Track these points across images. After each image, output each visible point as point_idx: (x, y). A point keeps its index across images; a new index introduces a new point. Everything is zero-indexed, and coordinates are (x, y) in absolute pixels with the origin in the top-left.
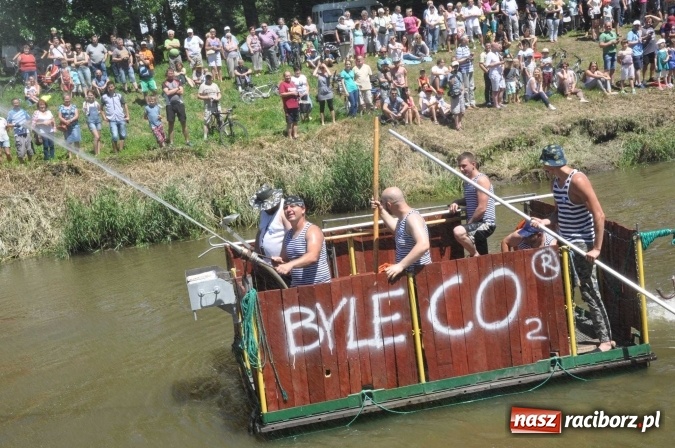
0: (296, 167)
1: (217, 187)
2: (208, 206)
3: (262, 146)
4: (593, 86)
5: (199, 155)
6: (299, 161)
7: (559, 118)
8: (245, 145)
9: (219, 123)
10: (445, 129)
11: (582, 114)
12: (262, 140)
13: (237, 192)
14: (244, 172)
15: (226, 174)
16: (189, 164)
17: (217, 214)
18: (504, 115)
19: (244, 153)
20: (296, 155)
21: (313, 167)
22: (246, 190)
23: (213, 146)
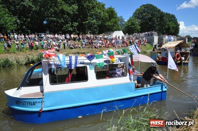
0: (32, 56)
1: (17, 58)
2: (15, 61)
3: (26, 52)
4: (80, 48)
5: (14, 53)
6: (33, 55)
7: (74, 51)
8: (23, 52)
9: (19, 48)
10: (57, 52)
11: (78, 51)
12: (26, 51)
13: (21, 59)
14: (23, 56)
15: (19, 56)
16: (12, 54)
17: (17, 63)
18: (67, 50)
19: (23, 53)
20: (32, 54)
21: (35, 56)
22: (23, 59)
23: (17, 52)
